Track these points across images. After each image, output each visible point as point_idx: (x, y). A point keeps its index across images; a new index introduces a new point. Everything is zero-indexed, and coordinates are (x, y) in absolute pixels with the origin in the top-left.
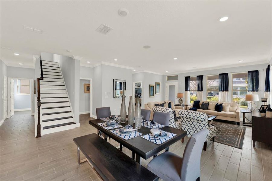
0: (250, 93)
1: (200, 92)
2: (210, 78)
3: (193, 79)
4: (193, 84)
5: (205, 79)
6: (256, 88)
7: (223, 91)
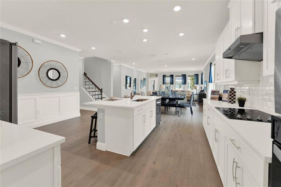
0: (195, 85)
1: (172, 85)
2: (177, 76)
3: (168, 77)
4: (168, 80)
5: (174, 77)
6: (197, 83)
7: (184, 84)
